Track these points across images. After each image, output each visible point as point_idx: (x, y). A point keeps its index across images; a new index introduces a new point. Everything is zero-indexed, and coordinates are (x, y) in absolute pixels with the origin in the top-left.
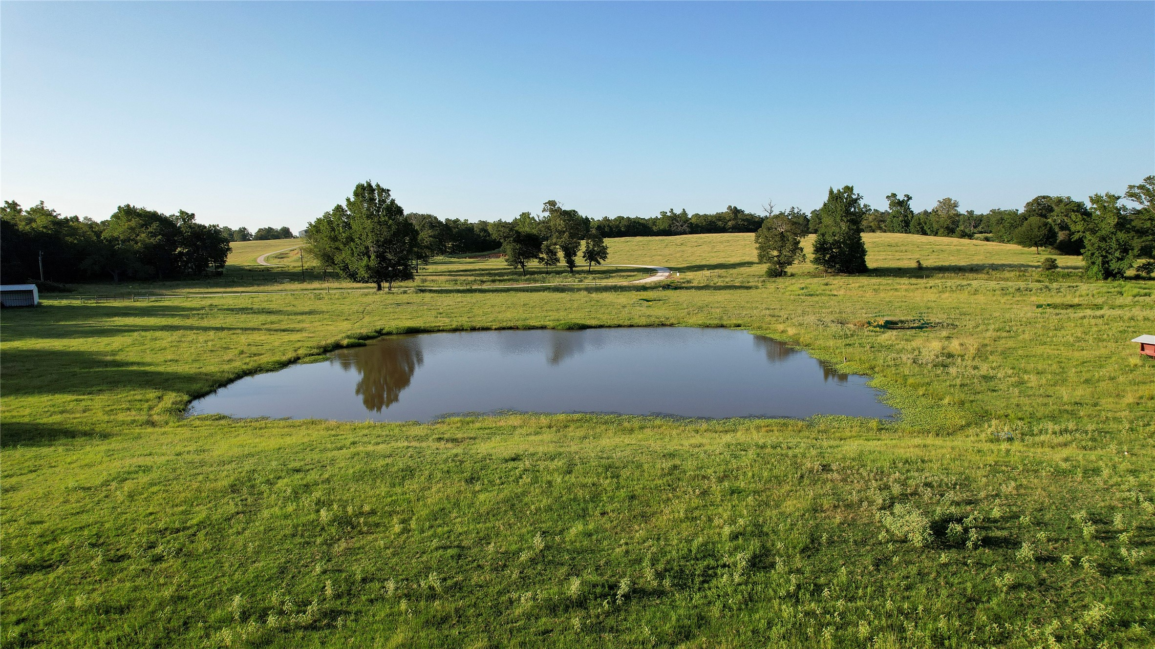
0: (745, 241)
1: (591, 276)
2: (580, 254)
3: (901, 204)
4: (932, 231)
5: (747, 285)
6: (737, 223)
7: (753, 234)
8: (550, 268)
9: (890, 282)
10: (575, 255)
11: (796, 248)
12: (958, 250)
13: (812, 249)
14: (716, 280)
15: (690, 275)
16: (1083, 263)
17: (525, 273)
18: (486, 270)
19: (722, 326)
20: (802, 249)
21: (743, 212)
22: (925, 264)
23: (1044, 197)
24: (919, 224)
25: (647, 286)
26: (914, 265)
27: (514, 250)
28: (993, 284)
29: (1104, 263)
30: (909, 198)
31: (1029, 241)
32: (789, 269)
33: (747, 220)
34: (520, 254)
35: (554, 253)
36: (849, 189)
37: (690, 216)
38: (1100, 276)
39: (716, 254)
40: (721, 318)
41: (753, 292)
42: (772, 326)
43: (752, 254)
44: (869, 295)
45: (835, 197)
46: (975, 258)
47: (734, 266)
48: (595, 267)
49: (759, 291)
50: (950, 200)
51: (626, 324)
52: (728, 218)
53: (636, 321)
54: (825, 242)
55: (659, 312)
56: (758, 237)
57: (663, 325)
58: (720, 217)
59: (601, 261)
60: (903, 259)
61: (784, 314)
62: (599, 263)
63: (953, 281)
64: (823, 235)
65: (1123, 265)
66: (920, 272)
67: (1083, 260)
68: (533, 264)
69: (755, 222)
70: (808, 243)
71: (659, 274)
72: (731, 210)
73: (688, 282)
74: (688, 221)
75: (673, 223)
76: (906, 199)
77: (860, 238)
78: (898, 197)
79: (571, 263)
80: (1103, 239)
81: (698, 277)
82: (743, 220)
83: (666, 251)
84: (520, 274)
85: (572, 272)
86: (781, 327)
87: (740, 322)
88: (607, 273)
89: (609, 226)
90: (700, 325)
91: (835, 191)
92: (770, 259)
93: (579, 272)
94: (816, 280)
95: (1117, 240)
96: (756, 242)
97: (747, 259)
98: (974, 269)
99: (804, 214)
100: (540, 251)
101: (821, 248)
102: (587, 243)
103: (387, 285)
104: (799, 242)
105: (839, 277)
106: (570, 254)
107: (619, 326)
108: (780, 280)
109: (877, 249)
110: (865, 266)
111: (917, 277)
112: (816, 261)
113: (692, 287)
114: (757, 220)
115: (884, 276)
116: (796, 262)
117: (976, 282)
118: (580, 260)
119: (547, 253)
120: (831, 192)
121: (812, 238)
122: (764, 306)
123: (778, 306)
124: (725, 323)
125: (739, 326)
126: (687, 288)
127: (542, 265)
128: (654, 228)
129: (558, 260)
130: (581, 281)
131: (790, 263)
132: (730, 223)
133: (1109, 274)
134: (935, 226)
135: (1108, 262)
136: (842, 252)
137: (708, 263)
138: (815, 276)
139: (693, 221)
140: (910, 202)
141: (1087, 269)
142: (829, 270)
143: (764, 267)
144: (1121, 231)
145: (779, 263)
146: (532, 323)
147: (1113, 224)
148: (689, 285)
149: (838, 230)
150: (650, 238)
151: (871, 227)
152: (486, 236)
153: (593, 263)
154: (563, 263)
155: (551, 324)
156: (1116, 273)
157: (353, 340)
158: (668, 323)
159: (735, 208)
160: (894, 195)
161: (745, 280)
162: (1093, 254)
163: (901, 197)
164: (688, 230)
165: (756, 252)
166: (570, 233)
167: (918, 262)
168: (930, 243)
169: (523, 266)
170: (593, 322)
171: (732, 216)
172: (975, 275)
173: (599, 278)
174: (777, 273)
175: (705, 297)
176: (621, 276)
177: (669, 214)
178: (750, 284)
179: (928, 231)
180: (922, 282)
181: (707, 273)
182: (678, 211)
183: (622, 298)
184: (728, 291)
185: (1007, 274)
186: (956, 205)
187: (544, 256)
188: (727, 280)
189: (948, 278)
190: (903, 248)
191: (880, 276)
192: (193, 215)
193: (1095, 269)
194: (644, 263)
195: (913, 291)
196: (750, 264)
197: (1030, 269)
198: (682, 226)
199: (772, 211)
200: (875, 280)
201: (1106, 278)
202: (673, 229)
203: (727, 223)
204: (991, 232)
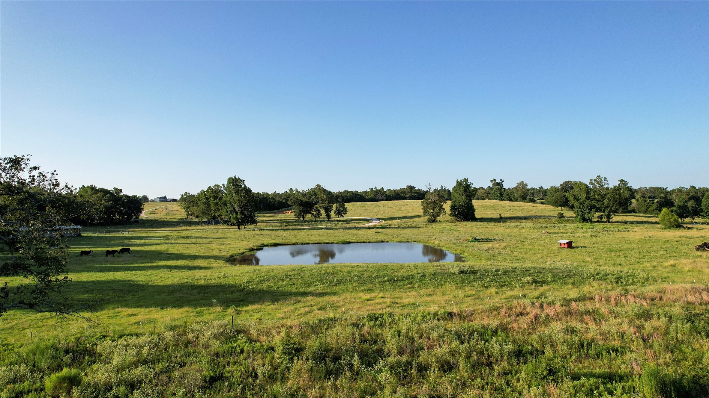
0: (417, 204)
1: (340, 223)
2: (333, 212)
3: (498, 185)
4: (515, 199)
5: (418, 226)
6: (412, 194)
7: (420, 201)
8: (318, 219)
9: (485, 224)
10: (331, 212)
11: (441, 208)
12: (523, 209)
13: (449, 209)
14: (403, 224)
15: (390, 222)
16: (574, 215)
17: (305, 222)
18: (282, 220)
19: (408, 242)
20: (444, 209)
21: (414, 188)
22: (503, 216)
23: (568, 182)
24: (508, 195)
25: (370, 227)
26: (499, 216)
27: (299, 209)
28: (531, 225)
29: (583, 215)
30: (503, 181)
31: (557, 204)
32: (438, 219)
33: (417, 193)
34: (303, 211)
35: (319, 211)
36: (466, 180)
37: (385, 190)
38: (581, 221)
39: (402, 212)
40: (408, 239)
41: (421, 229)
42: (429, 241)
43: (420, 212)
44: (474, 230)
45: (459, 184)
46: (530, 213)
47: (411, 217)
48: (341, 218)
49: (424, 229)
50: (523, 182)
51: (367, 241)
52: (407, 192)
53: (371, 240)
54: (455, 206)
55: (380, 237)
56: (423, 203)
57: (383, 242)
58: (402, 191)
59: (344, 215)
60: (494, 214)
61: (434, 237)
62: (343, 216)
63: (513, 224)
64: (454, 202)
65: (590, 216)
66: (501, 219)
67: (574, 213)
68: (308, 217)
69: (421, 194)
70: (447, 206)
71: (374, 222)
72: (408, 187)
73: (390, 225)
74: (384, 193)
75: (377, 195)
76: (501, 182)
77: (472, 204)
78: (496, 181)
79: (329, 217)
80: (581, 204)
81: (394, 223)
82: (415, 193)
83: (375, 210)
84: (302, 222)
85: (329, 220)
86: (433, 241)
87: (416, 240)
88: (347, 221)
89: (341, 196)
90: (399, 242)
91: (459, 181)
92: (429, 214)
93: (332, 221)
94: (451, 224)
95: (587, 204)
96: (422, 206)
97: (418, 214)
98: (526, 218)
99: (448, 189)
100: (312, 210)
101: (453, 208)
102: (337, 206)
103: (243, 227)
104: (443, 206)
105: (462, 222)
106: (328, 211)
107: (365, 242)
108: (434, 224)
109: (483, 209)
110: (475, 217)
111: (499, 222)
112: (451, 215)
113: (392, 228)
114: (422, 193)
115: (484, 222)
116: (442, 215)
117: (524, 224)
118: (333, 214)
119: (315, 211)
120: (457, 181)
121: (449, 202)
122: (426, 234)
123: (432, 234)
124: (409, 241)
125: (415, 241)
126: (390, 228)
127: (313, 218)
128: (367, 198)
129: (321, 215)
130: (336, 225)
131: (439, 216)
132: (408, 195)
133: (585, 220)
134: (516, 196)
135: (584, 214)
136: (463, 210)
137: (398, 216)
138: (450, 222)
139: (387, 193)
140: (503, 183)
141: (576, 217)
142: (458, 219)
143: (426, 218)
144: (588, 200)
145: (433, 216)
146: (327, 241)
147: (584, 197)
148: (390, 226)
149: (461, 200)
150: (365, 203)
151: (483, 197)
152: (274, 202)
153: (340, 216)
154: (324, 216)
155: (335, 241)
156: (588, 220)
157: (258, 247)
158: (385, 241)
159: (410, 186)
160: (495, 180)
161: (417, 224)
162: (578, 211)
163: (498, 181)
164: (385, 198)
165: (422, 211)
166: (329, 201)
167: (500, 215)
168: (510, 206)
169: (303, 218)
170: (353, 241)
171: (409, 191)
172: (526, 221)
173: (344, 224)
174: (433, 220)
175: (399, 231)
176: (355, 223)
177: (374, 189)
178: (420, 226)
179: (513, 199)
180: (500, 224)
181: (398, 221)
182: (379, 188)
183: (361, 232)
184: (409, 229)
185: (541, 220)
186: (526, 185)
187: (314, 212)
188: (408, 224)
189: (513, 222)
190: (496, 208)
191: (482, 222)
192: (121, 190)
193: (579, 217)
194: (365, 216)
195: (495, 228)
196: (419, 216)
197: (553, 218)
198: (381, 196)
199: (430, 188)
200: (478, 224)
201: (583, 222)
202: (377, 198)
203: (406, 194)
204: (543, 199)
